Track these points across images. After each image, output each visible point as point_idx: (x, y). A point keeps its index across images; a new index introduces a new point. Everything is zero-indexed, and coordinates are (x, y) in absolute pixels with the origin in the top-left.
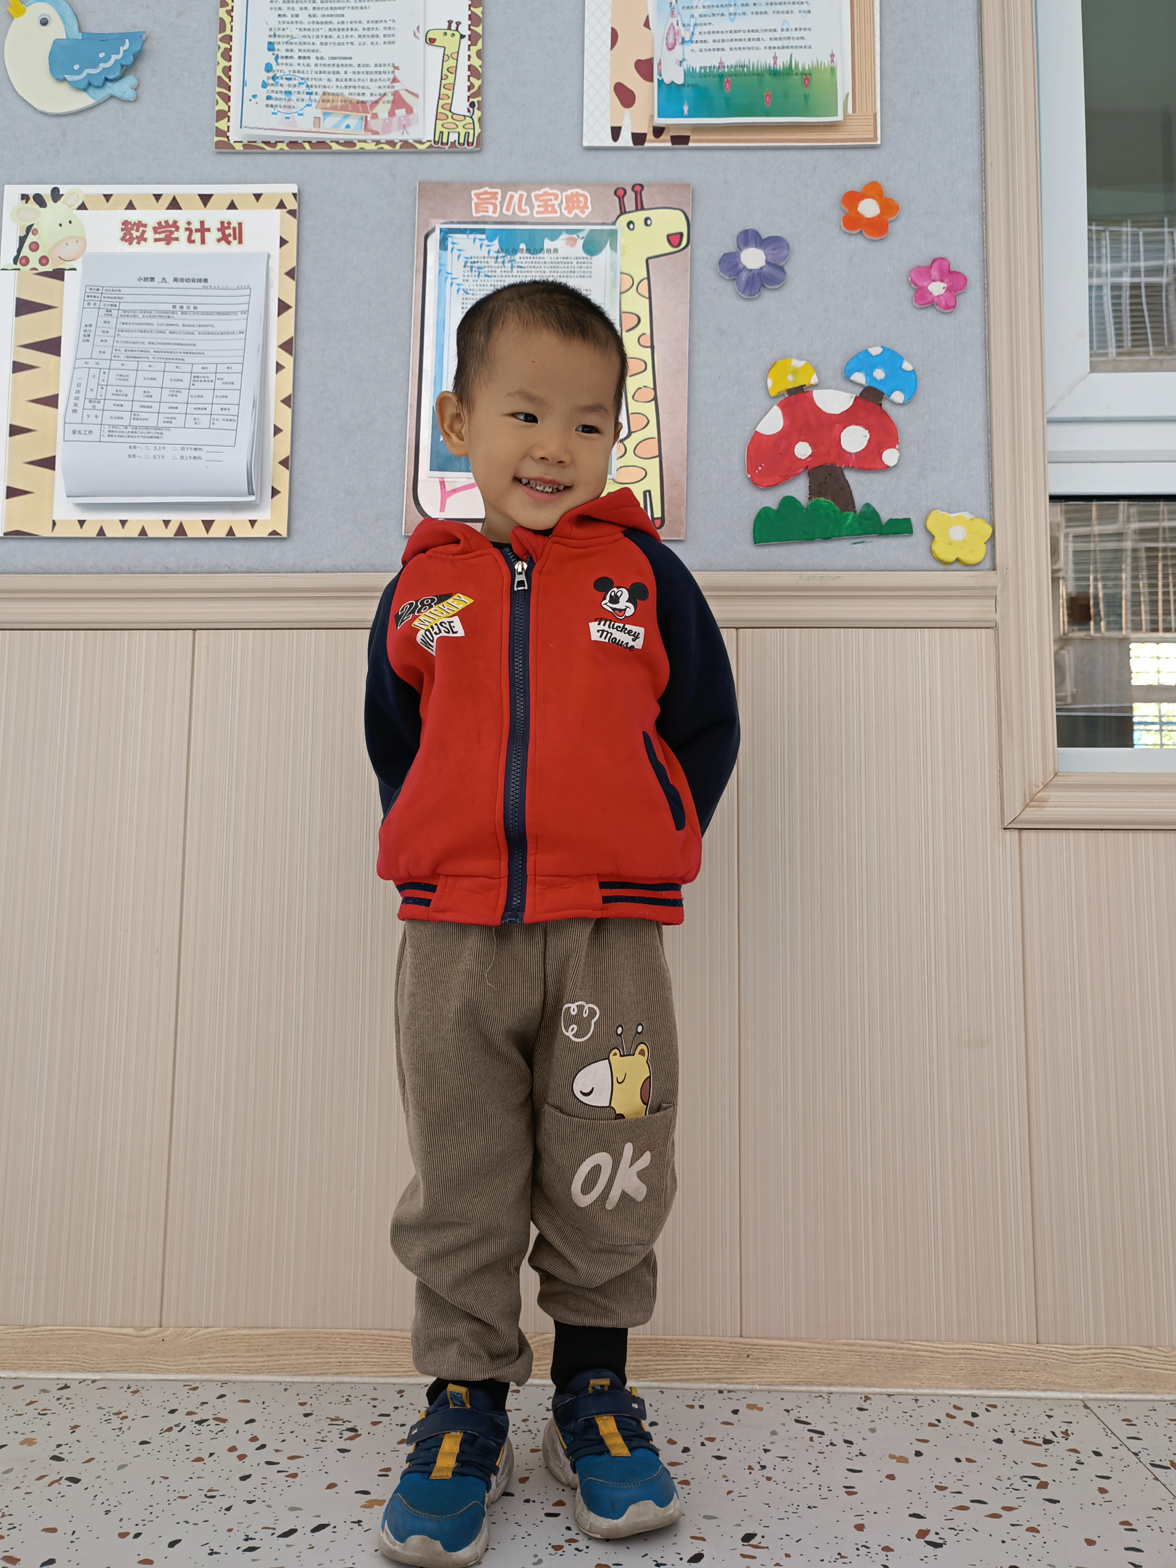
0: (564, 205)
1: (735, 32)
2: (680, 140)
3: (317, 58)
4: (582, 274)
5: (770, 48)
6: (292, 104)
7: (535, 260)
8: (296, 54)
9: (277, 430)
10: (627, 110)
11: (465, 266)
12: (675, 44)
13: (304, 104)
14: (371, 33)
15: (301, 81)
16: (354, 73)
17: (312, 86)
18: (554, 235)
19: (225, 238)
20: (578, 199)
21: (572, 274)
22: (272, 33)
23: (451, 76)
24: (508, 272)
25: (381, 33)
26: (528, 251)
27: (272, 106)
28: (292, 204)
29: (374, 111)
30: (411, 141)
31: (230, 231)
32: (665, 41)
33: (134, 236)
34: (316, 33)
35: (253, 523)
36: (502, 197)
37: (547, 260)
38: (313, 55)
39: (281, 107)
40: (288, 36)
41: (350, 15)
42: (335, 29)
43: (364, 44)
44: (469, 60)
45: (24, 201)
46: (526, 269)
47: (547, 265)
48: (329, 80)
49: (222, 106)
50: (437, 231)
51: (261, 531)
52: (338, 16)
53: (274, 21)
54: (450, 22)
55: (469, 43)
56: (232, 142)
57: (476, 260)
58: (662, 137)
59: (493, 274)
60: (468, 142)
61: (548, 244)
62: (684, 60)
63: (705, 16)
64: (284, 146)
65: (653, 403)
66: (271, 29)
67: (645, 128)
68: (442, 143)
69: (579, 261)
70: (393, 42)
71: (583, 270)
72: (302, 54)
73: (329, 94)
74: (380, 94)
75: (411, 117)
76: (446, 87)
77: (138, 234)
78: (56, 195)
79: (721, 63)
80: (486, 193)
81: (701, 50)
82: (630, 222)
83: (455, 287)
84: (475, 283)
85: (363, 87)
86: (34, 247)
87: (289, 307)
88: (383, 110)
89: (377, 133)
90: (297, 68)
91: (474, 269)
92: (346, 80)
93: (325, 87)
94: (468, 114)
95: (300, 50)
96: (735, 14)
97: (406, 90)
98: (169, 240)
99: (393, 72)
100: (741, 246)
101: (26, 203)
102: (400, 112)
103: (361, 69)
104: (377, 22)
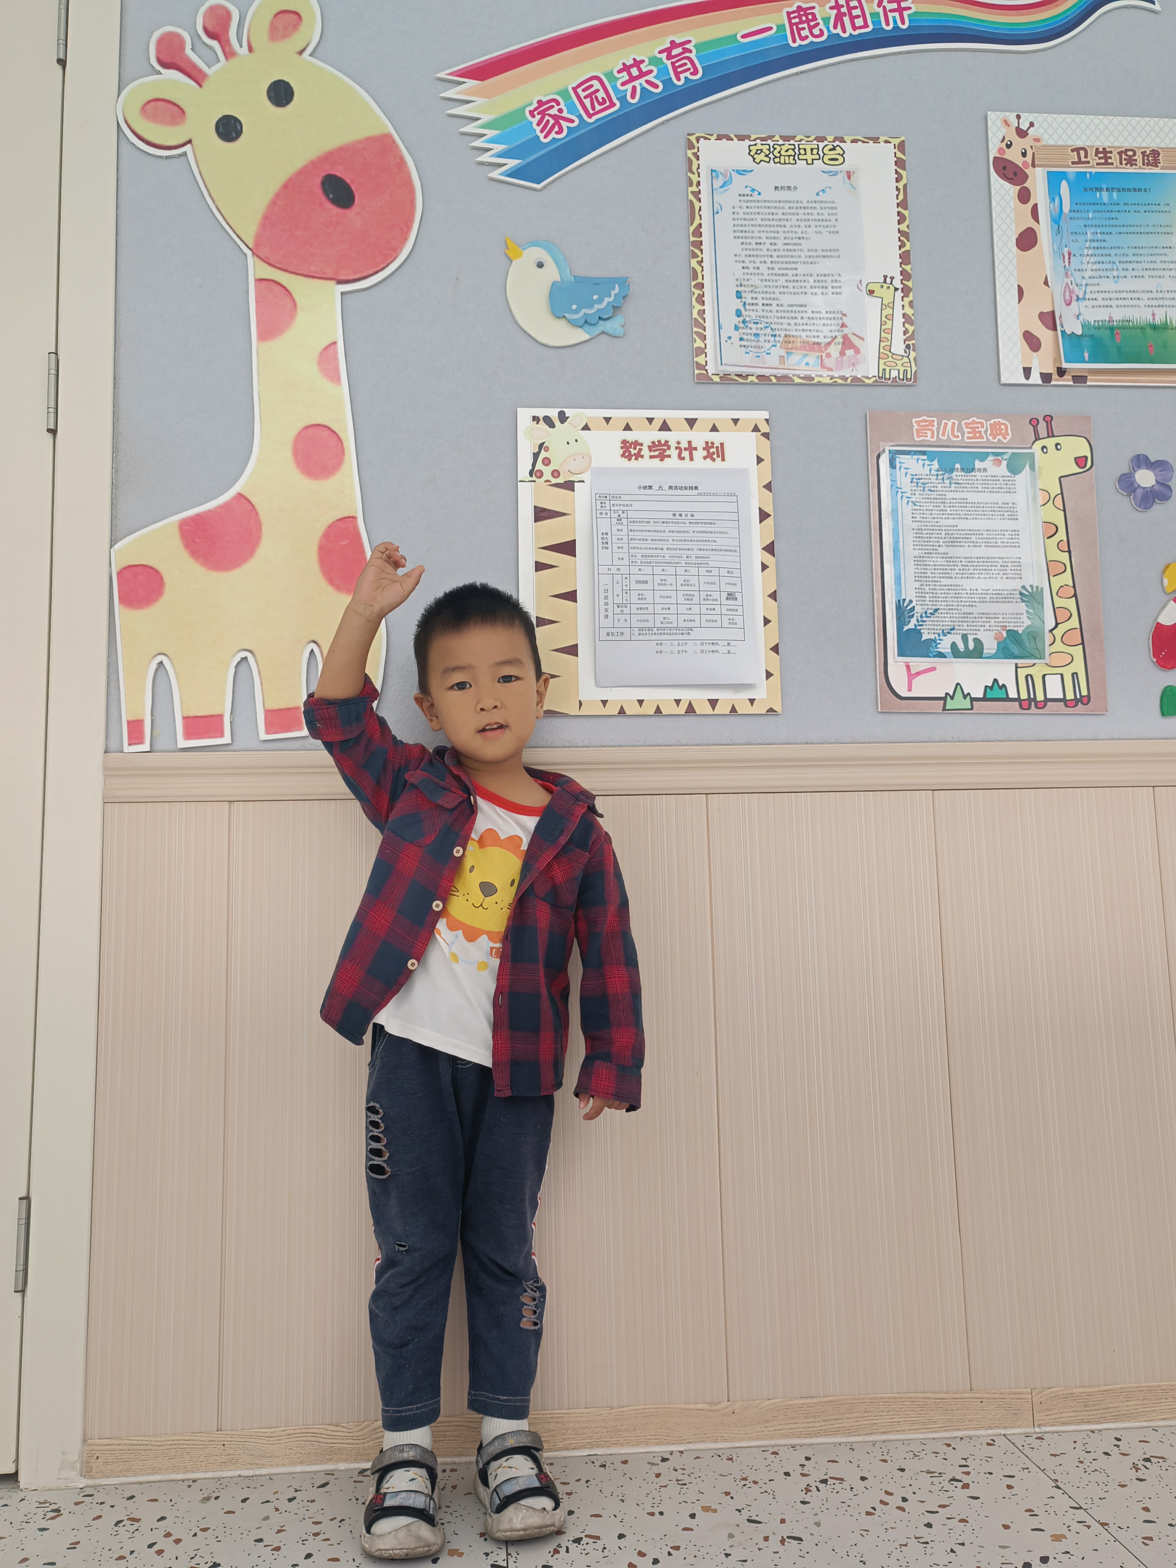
0: (989, 432)
1: (1120, 292)
2: (1079, 379)
3: (778, 305)
4: (1008, 490)
5: (1149, 306)
6: (760, 344)
7: (968, 478)
8: (760, 302)
9: (767, 621)
10: (1035, 354)
11: (911, 482)
12: (1071, 301)
13: (770, 344)
14: (820, 284)
15: (766, 325)
16: (809, 318)
17: (775, 329)
18: (983, 457)
19: (709, 456)
20: (1000, 427)
21: (1000, 490)
22: (739, 283)
23: (889, 323)
24: (947, 487)
25: (829, 285)
26: (963, 470)
27: (744, 346)
28: (764, 428)
29: (828, 351)
30: (859, 376)
31: (714, 450)
32: (1063, 298)
33: (633, 453)
34: (775, 284)
35: (752, 701)
36: (938, 424)
37: (979, 478)
38: (774, 303)
39: (751, 347)
40: (752, 286)
41: (802, 269)
42: (790, 281)
43: (816, 294)
44: (903, 309)
45: (535, 422)
46: (962, 486)
47: (979, 482)
48: (789, 324)
49: (699, 343)
50: (887, 452)
51: (760, 708)
52: (792, 269)
53: (739, 273)
54: (885, 277)
55: (902, 294)
56: (710, 374)
57: (920, 477)
58: (1065, 377)
59: (935, 489)
60: (907, 378)
61: (978, 464)
62: (1080, 314)
63: (1094, 277)
64: (754, 379)
65: (1074, 598)
66: (737, 280)
67: (1051, 369)
68: (885, 379)
69: (1005, 479)
70: (840, 293)
71: (1008, 486)
72: (766, 302)
73: (789, 336)
74: (832, 337)
75: (858, 356)
76: (885, 332)
77: (636, 452)
78: (563, 418)
79: (1110, 317)
80: (924, 421)
81: (1093, 307)
82: (1044, 447)
83: (905, 500)
84: (921, 497)
85: (817, 331)
86: (546, 462)
87: (769, 515)
88: (834, 350)
89: (831, 370)
90: (762, 314)
91: (919, 485)
92: (803, 324)
93: (786, 330)
94: (905, 354)
95: (763, 298)
96: (1118, 277)
97: (854, 334)
98: (662, 457)
99: (842, 319)
100: (1136, 469)
101: (537, 423)
102: (850, 352)
103: (814, 315)
104: (825, 275)
